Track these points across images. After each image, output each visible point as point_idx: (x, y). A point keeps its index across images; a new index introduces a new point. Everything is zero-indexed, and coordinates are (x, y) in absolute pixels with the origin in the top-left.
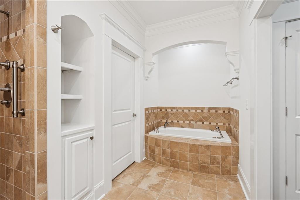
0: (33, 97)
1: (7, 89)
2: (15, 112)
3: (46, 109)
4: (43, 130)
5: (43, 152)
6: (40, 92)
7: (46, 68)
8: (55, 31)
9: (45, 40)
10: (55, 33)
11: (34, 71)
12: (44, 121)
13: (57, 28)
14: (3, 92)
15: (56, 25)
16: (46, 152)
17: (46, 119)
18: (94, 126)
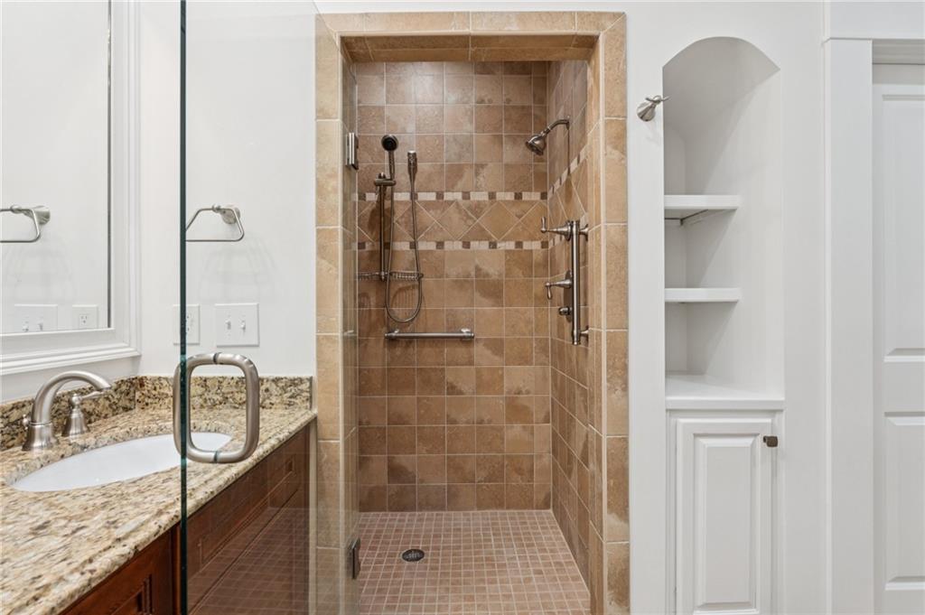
0: (600, 299)
1: (568, 282)
2: (575, 332)
3: (627, 328)
4: (620, 381)
5: (620, 439)
6: (612, 287)
7: (626, 222)
8: (647, 116)
9: (624, 151)
10: (647, 120)
11: (600, 236)
12: (623, 360)
13: (650, 104)
14: (562, 289)
15: (647, 99)
16: (626, 440)
17: (626, 355)
18: (783, 399)
